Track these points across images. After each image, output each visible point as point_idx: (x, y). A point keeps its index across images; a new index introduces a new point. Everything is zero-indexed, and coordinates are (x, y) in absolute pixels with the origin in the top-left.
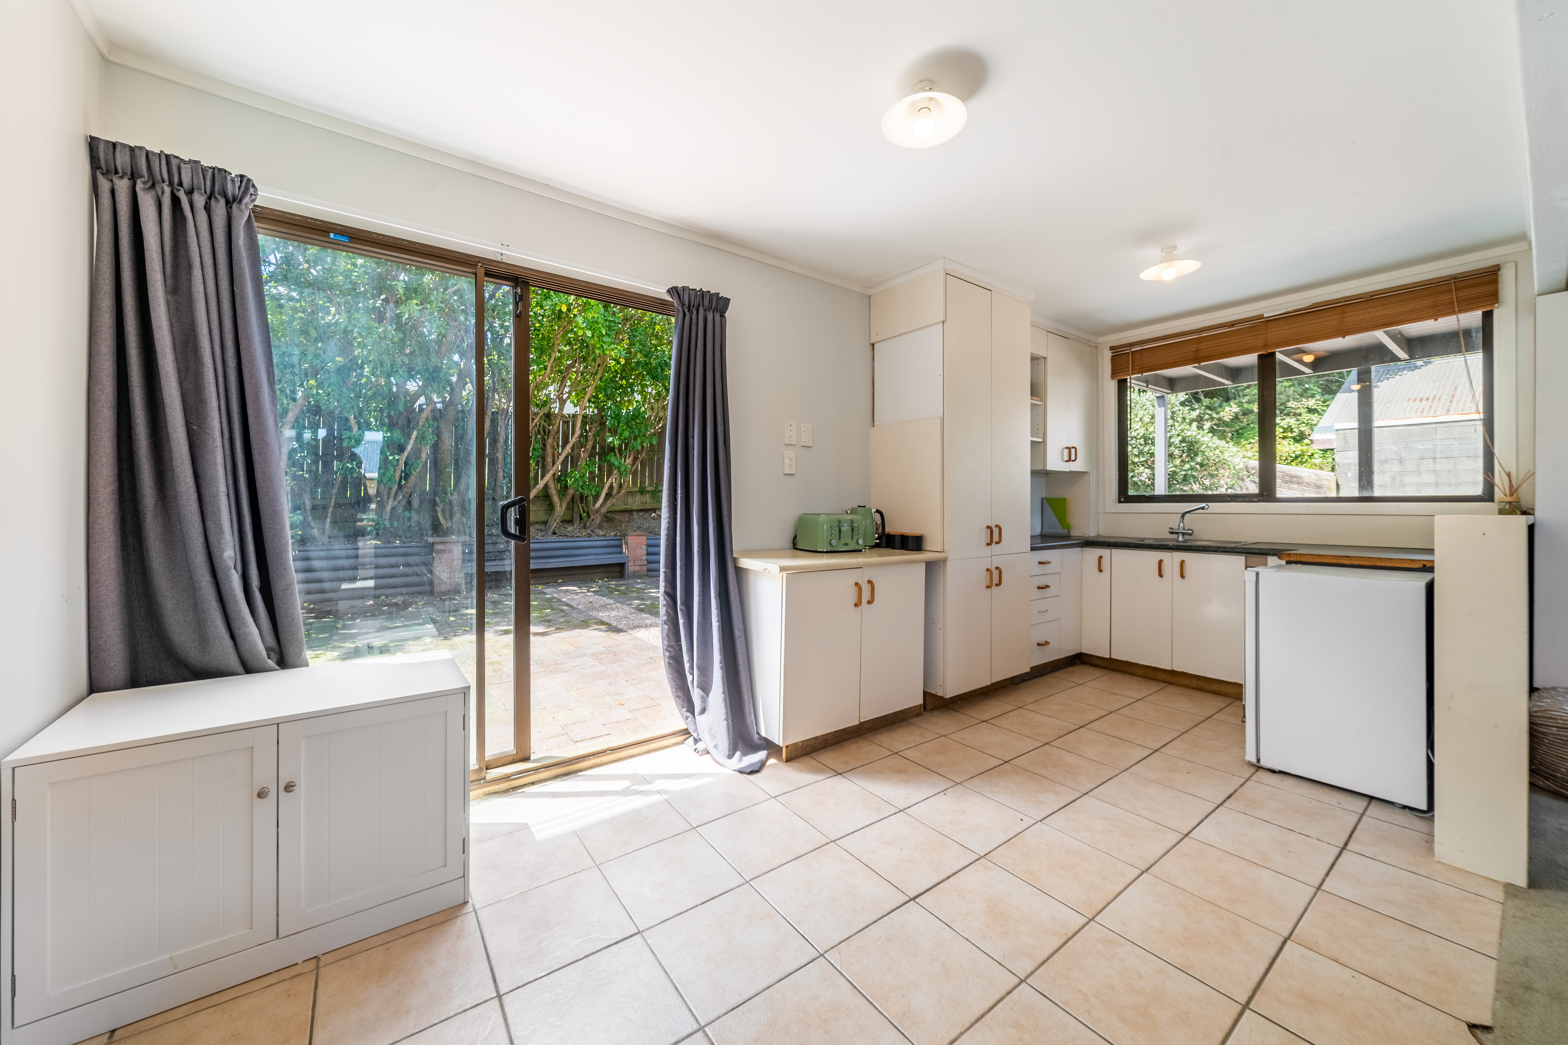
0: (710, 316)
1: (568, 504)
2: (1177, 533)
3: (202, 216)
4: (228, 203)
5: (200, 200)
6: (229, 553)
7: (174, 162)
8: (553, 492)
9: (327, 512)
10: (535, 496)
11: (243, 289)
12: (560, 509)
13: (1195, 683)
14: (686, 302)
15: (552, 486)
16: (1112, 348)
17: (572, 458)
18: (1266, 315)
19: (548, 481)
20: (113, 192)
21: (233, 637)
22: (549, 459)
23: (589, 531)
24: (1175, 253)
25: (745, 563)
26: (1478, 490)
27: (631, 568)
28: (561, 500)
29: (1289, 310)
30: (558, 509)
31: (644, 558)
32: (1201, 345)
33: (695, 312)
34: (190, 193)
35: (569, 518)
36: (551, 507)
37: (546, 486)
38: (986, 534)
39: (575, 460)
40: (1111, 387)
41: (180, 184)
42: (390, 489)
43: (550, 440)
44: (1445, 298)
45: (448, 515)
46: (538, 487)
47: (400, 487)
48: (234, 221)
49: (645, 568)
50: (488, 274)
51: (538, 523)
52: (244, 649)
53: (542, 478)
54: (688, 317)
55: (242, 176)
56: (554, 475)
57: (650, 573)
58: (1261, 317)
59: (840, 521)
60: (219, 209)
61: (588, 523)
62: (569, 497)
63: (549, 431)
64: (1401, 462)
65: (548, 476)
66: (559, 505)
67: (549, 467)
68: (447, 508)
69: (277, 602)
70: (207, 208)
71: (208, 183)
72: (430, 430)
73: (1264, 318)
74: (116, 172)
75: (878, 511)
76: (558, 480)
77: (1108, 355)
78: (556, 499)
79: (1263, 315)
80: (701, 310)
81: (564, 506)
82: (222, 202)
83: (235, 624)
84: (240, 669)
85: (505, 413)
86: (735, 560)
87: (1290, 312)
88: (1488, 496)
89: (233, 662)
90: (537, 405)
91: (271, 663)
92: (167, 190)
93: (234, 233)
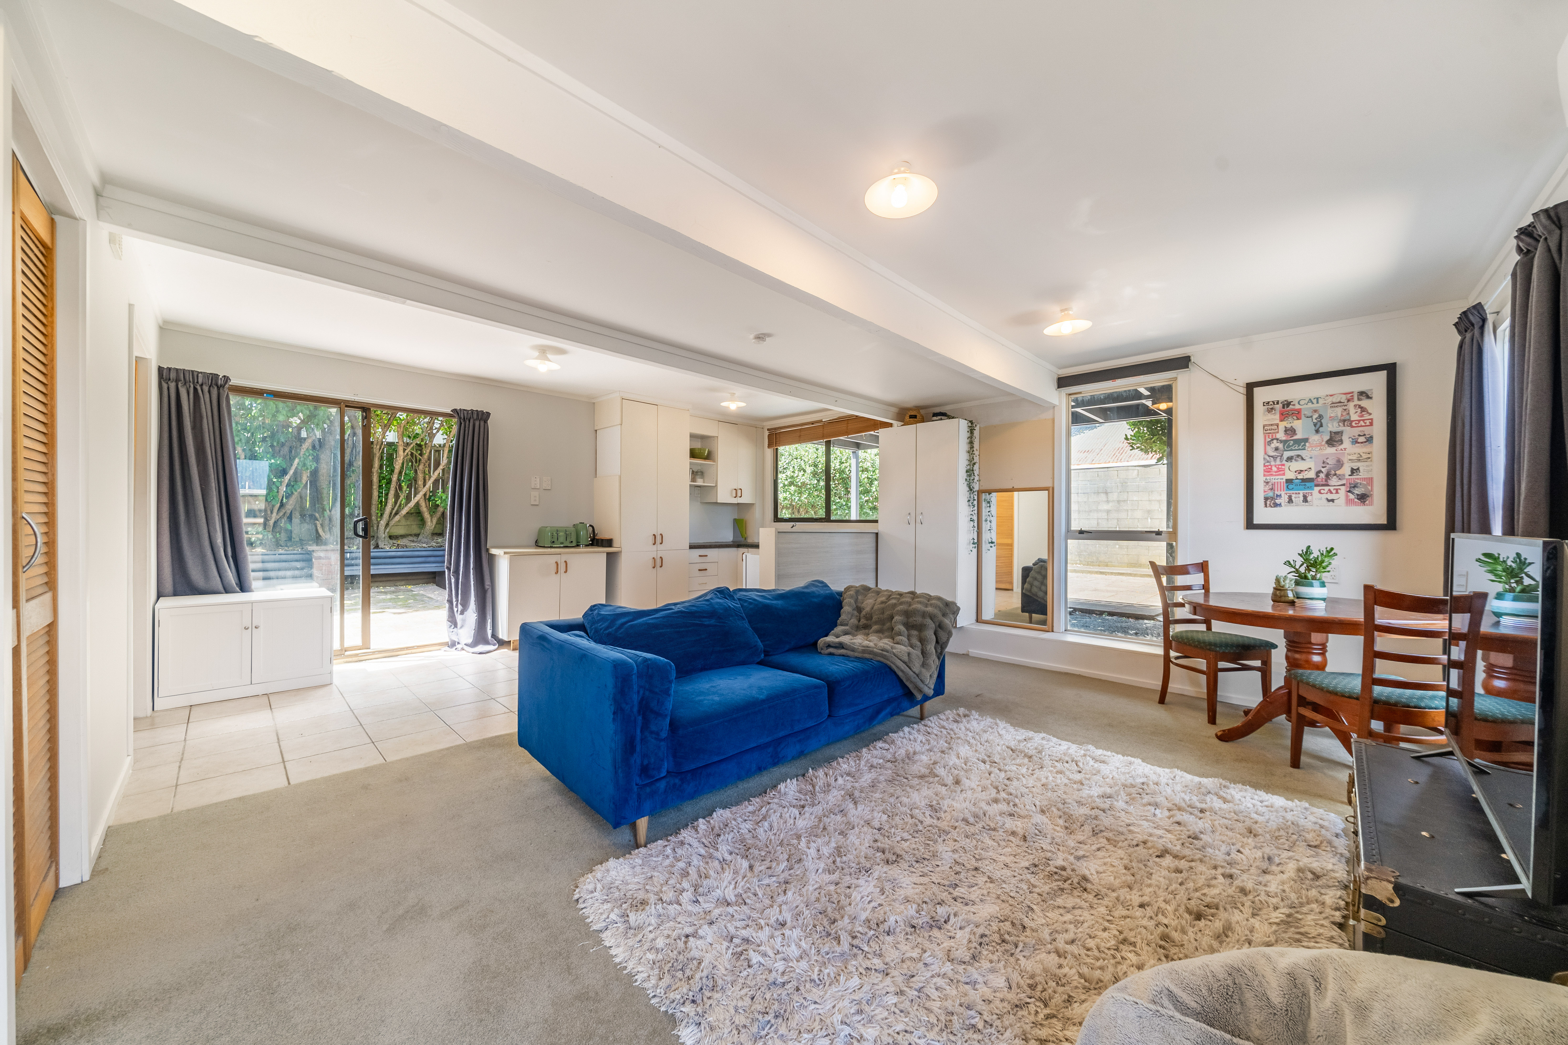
0: (477, 423)
1: (439, 519)
3: (207, 396)
4: (218, 388)
5: (206, 388)
6: (219, 541)
7: (195, 374)
8: (424, 509)
10: (407, 513)
11: (225, 426)
14: (462, 417)
15: (423, 504)
16: (768, 430)
17: (443, 481)
18: (823, 420)
19: (419, 500)
20: (168, 388)
21: (220, 577)
22: (420, 482)
24: (735, 396)
25: (493, 551)
28: (431, 516)
30: (429, 523)
33: (467, 422)
34: (202, 385)
35: (439, 531)
36: (423, 522)
37: (417, 505)
38: (651, 539)
39: (445, 483)
40: (769, 453)
41: (198, 382)
42: (273, 506)
43: (421, 467)
45: (326, 528)
46: (409, 505)
47: (282, 505)
48: (221, 396)
50: (347, 406)
51: (411, 535)
52: (225, 583)
53: (415, 496)
54: (463, 425)
55: (224, 376)
56: (425, 495)
59: (557, 531)
60: (215, 391)
62: (439, 514)
63: (420, 460)
65: (420, 496)
66: (429, 520)
67: (420, 489)
68: (327, 522)
69: (239, 564)
70: (209, 392)
71: (210, 381)
72: (310, 458)
74: (169, 379)
75: (590, 526)
76: (428, 498)
77: (767, 433)
78: (427, 515)
80: (472, 421)
81: (435, 521)
82: (216, 388)
83: (221, 572)
84: (224, 591)
85: (380, 443)
86: (487, 550)
89: (221, 588)
90: (409, 437)
91: (238, 589)
92: (192, 386)
93: (221, 401)
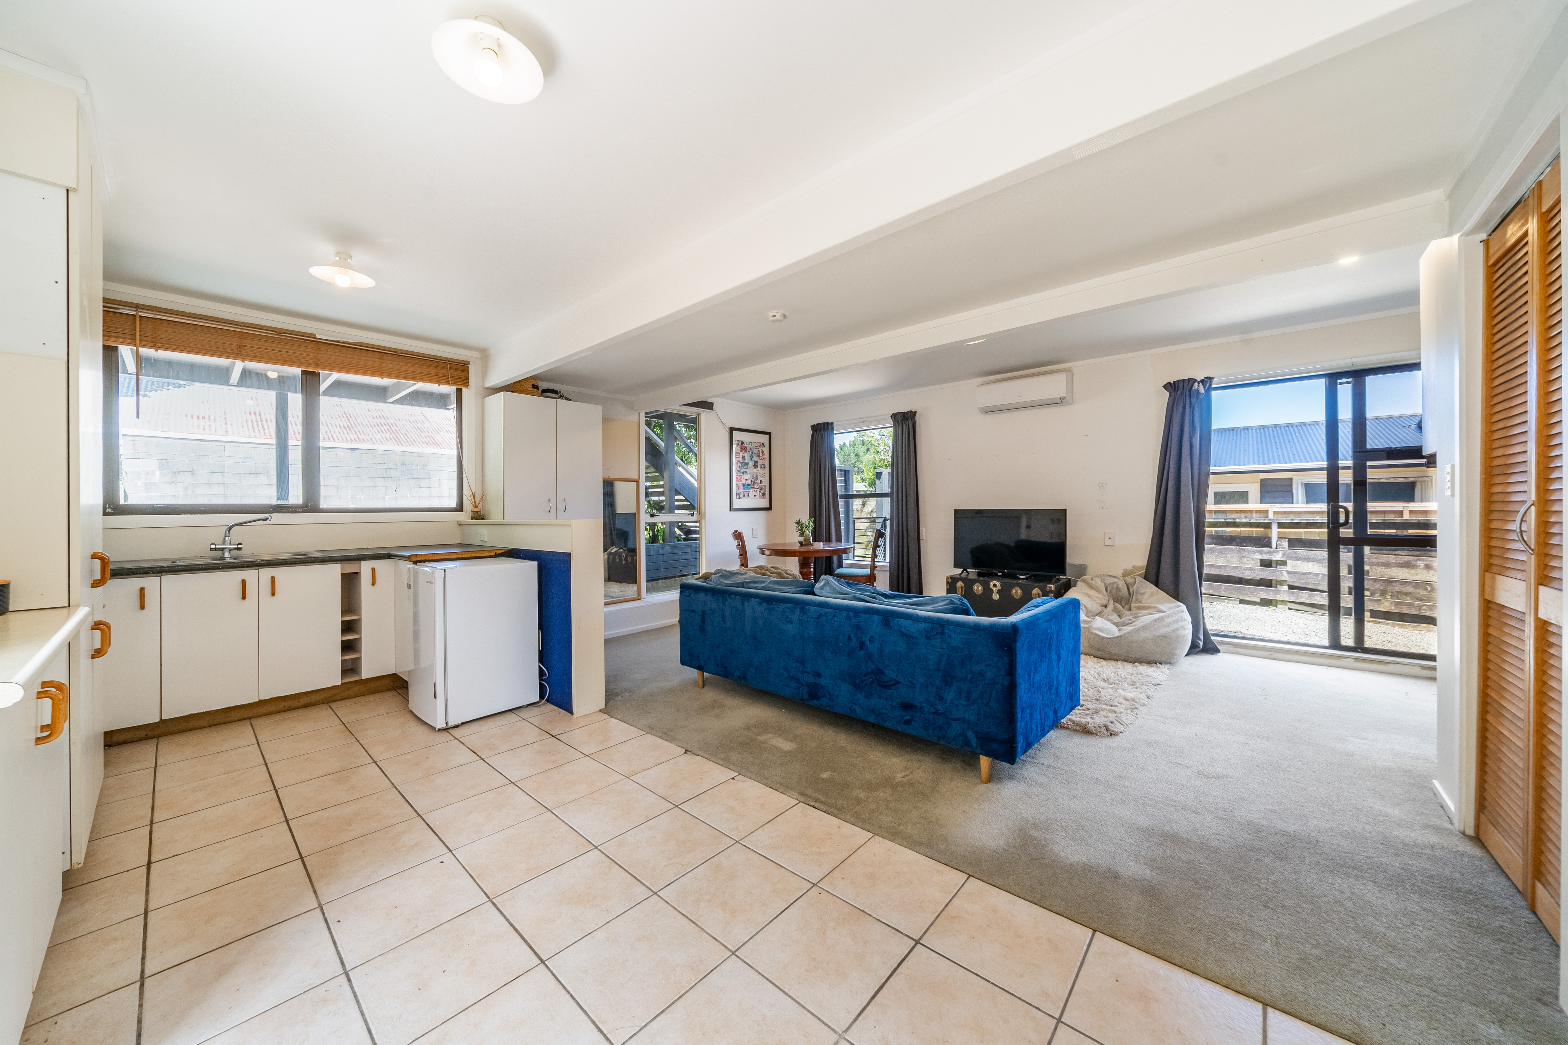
2: (222, 549)
13: (281, 706)
18: (318, 336)
24: (349, 260)
26: (453, 504)
29: (339, 340)
32: (245, 341)
44: (443, 372)
58: (313, 336)
64: (193, 474)
73: (315, 338)
79: (315, 335)
87: (340, 342)
88: (460, 508)
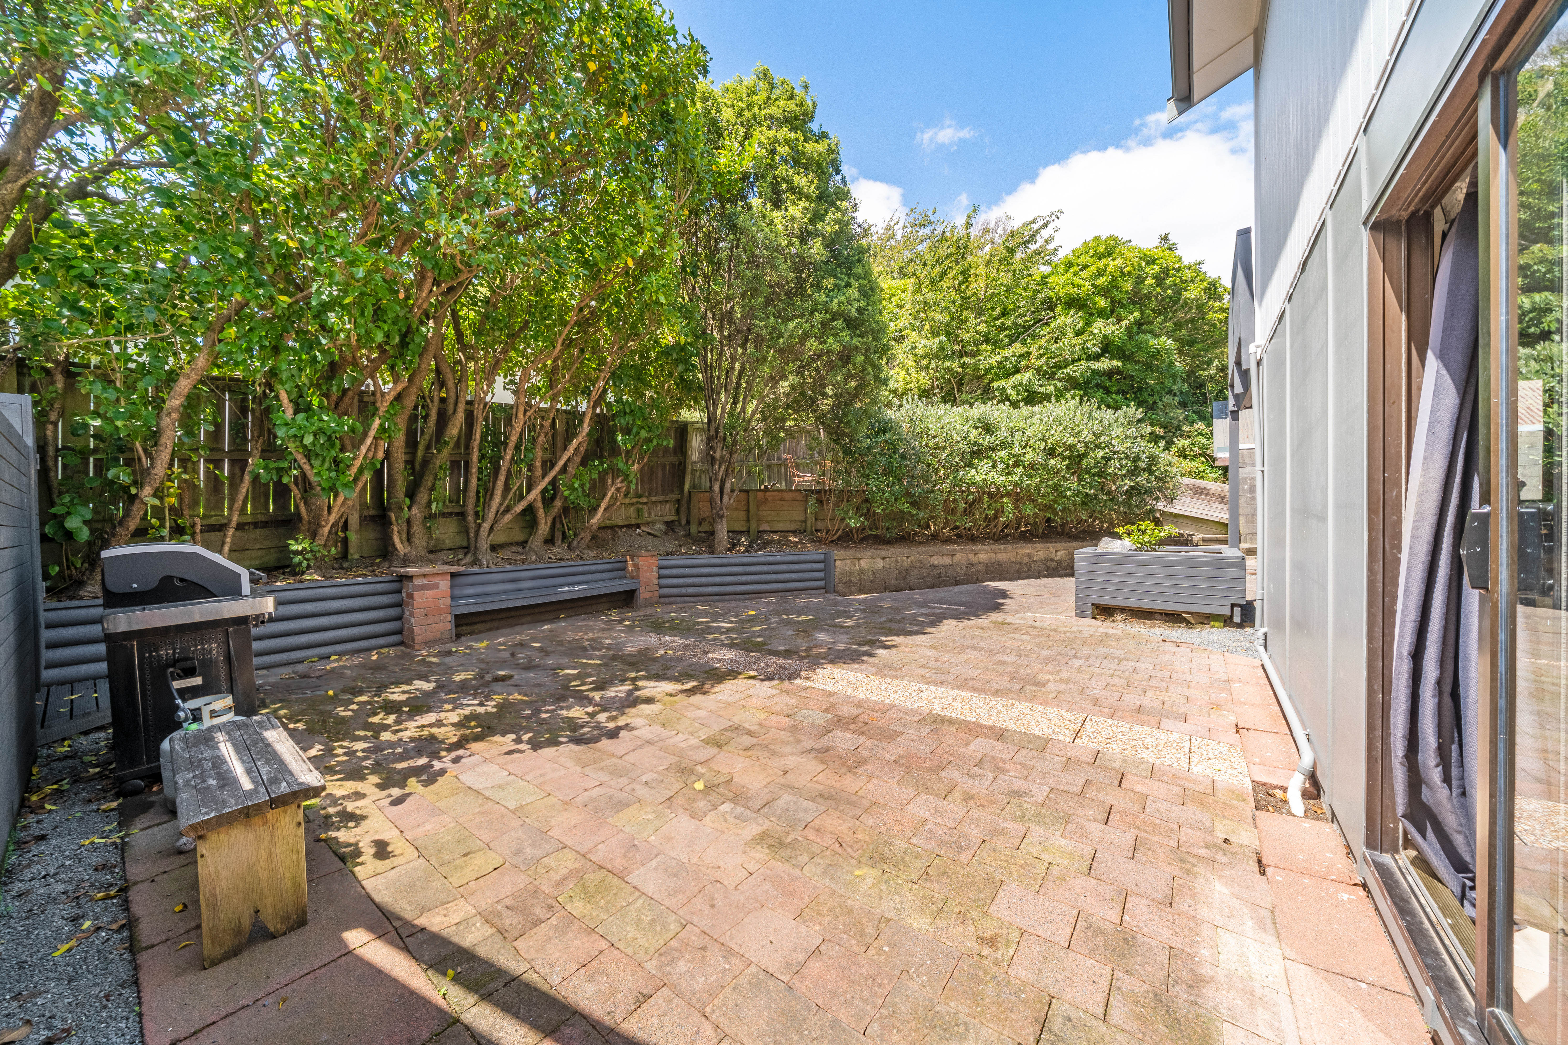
8: (539, 504)
9: (225, 535)
12: (544, 528)
23: (577, 552)
27: (643, 595)
28: (546, 514)
30: (543, 525)
31: (656, 582)
35: (549, 537)
45: (405, 537)
49: (657, 594)
57: (663, 600)
61: (575, 543)
66: (543, 521)
78: (541, 513)
81: (549, 522)
